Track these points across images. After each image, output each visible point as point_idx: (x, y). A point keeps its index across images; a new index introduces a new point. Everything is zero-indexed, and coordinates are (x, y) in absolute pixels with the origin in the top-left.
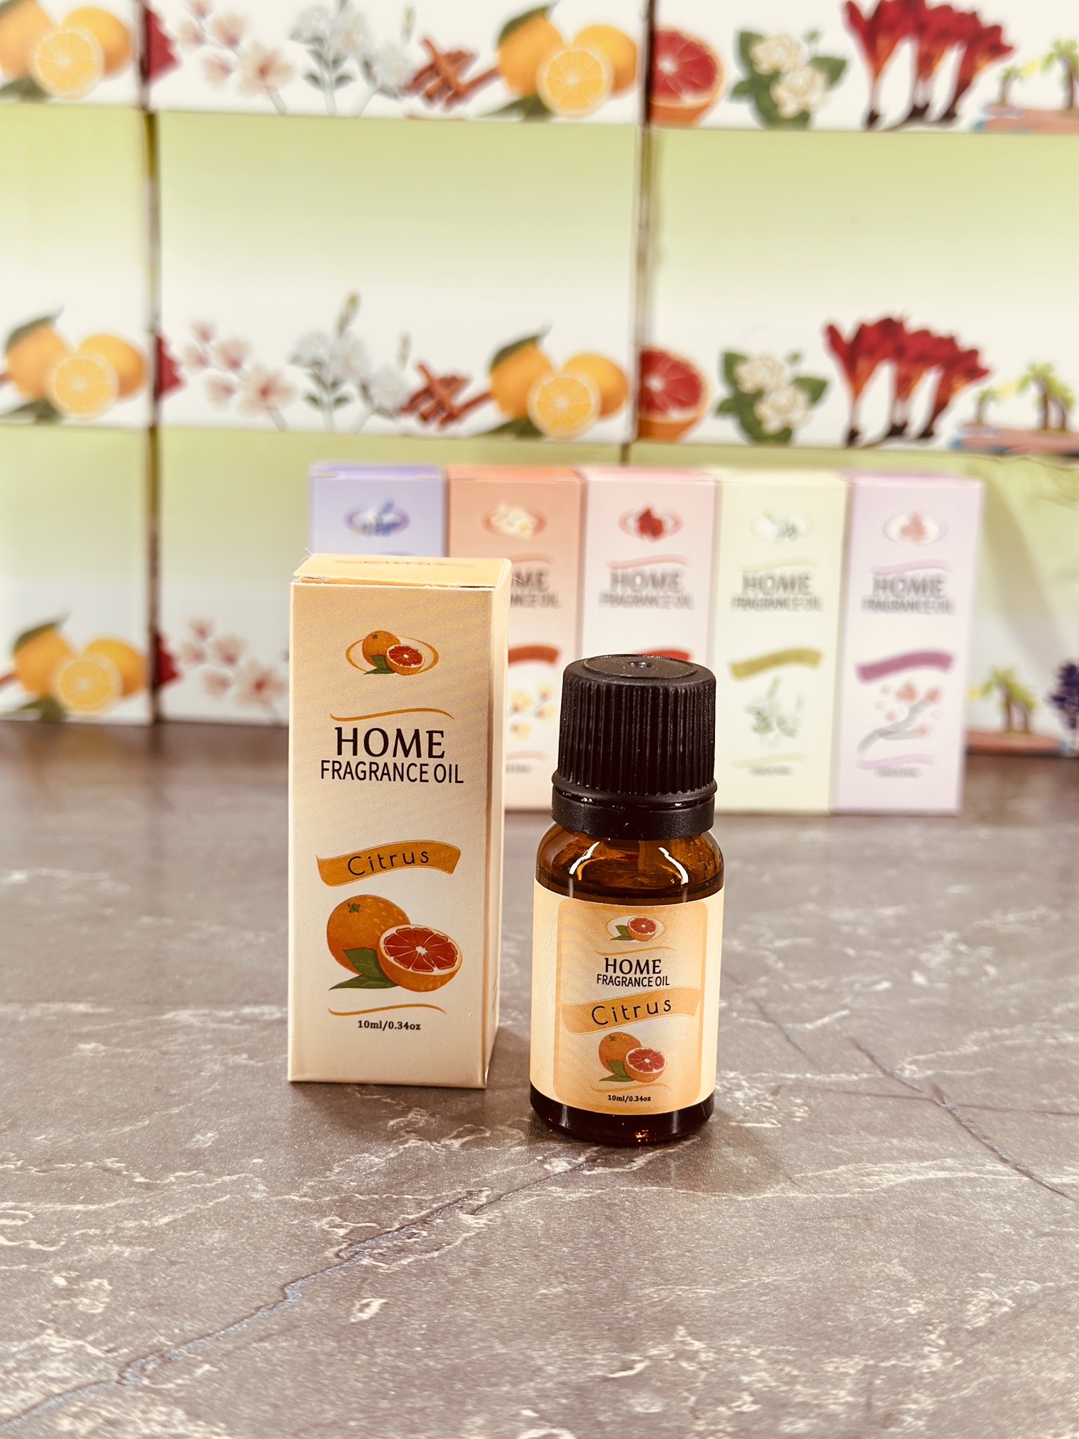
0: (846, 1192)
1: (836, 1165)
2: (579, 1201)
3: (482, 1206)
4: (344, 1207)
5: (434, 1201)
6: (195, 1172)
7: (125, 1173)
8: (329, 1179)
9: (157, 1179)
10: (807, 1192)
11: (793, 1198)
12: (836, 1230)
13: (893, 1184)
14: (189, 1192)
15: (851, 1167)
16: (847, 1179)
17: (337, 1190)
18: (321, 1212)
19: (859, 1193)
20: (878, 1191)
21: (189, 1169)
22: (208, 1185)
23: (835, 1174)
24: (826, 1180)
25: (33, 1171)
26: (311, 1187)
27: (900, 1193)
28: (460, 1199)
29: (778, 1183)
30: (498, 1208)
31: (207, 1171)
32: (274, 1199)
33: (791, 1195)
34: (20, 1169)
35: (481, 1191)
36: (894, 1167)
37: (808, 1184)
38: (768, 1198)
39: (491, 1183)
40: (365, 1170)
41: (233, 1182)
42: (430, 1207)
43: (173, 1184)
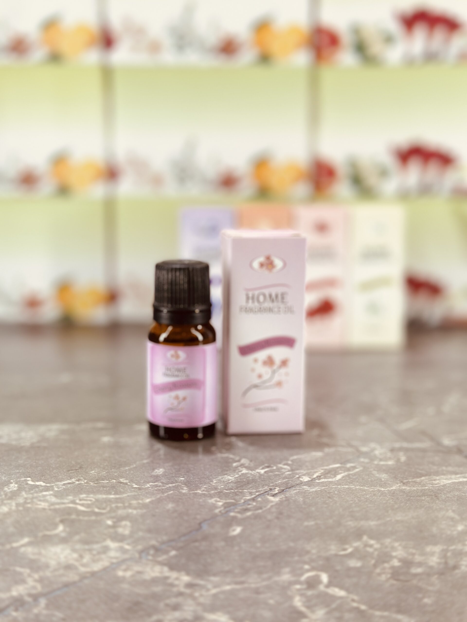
0: (426, 487)
1: (421, 477)
2: (316, 491)
3: (276, 493)
4: (220, 494)
5: (257, 492)
6: (157, 483)
7: (129, 484)
8: (212, 485)
9: (142, 486)
10: (410, 487)
11: (404, 489)
12: (424, 500)
13: (445, 483)
14: (156, 490)
15: (427, 477)
16: (426, 482)
17: (216, 489)
18: (211, 496)
19: (431, 487)
20: (439, 486)
21: (155, 482)
22: (163, 488)
23: (421, 480)
24: (417, 482)
25: (92, 483)
26: (205, 488)
27: (449, 487)
28: (267, 491)
29: (397, 484)
30: (283, 494)
31: (162, 483)
32: (191, 492)
33: (403, 488)
34: (87, 483)
35: (275, 488)
36: (445, 477)
37: (410, 484)
38: (394, 489)
39: (278, 485)
40: (226, 482)
41: (173, 486)
42: (255, 494)
43: (149, 487)
